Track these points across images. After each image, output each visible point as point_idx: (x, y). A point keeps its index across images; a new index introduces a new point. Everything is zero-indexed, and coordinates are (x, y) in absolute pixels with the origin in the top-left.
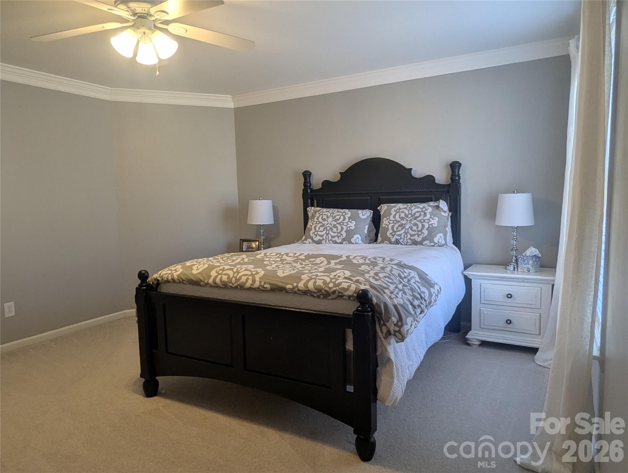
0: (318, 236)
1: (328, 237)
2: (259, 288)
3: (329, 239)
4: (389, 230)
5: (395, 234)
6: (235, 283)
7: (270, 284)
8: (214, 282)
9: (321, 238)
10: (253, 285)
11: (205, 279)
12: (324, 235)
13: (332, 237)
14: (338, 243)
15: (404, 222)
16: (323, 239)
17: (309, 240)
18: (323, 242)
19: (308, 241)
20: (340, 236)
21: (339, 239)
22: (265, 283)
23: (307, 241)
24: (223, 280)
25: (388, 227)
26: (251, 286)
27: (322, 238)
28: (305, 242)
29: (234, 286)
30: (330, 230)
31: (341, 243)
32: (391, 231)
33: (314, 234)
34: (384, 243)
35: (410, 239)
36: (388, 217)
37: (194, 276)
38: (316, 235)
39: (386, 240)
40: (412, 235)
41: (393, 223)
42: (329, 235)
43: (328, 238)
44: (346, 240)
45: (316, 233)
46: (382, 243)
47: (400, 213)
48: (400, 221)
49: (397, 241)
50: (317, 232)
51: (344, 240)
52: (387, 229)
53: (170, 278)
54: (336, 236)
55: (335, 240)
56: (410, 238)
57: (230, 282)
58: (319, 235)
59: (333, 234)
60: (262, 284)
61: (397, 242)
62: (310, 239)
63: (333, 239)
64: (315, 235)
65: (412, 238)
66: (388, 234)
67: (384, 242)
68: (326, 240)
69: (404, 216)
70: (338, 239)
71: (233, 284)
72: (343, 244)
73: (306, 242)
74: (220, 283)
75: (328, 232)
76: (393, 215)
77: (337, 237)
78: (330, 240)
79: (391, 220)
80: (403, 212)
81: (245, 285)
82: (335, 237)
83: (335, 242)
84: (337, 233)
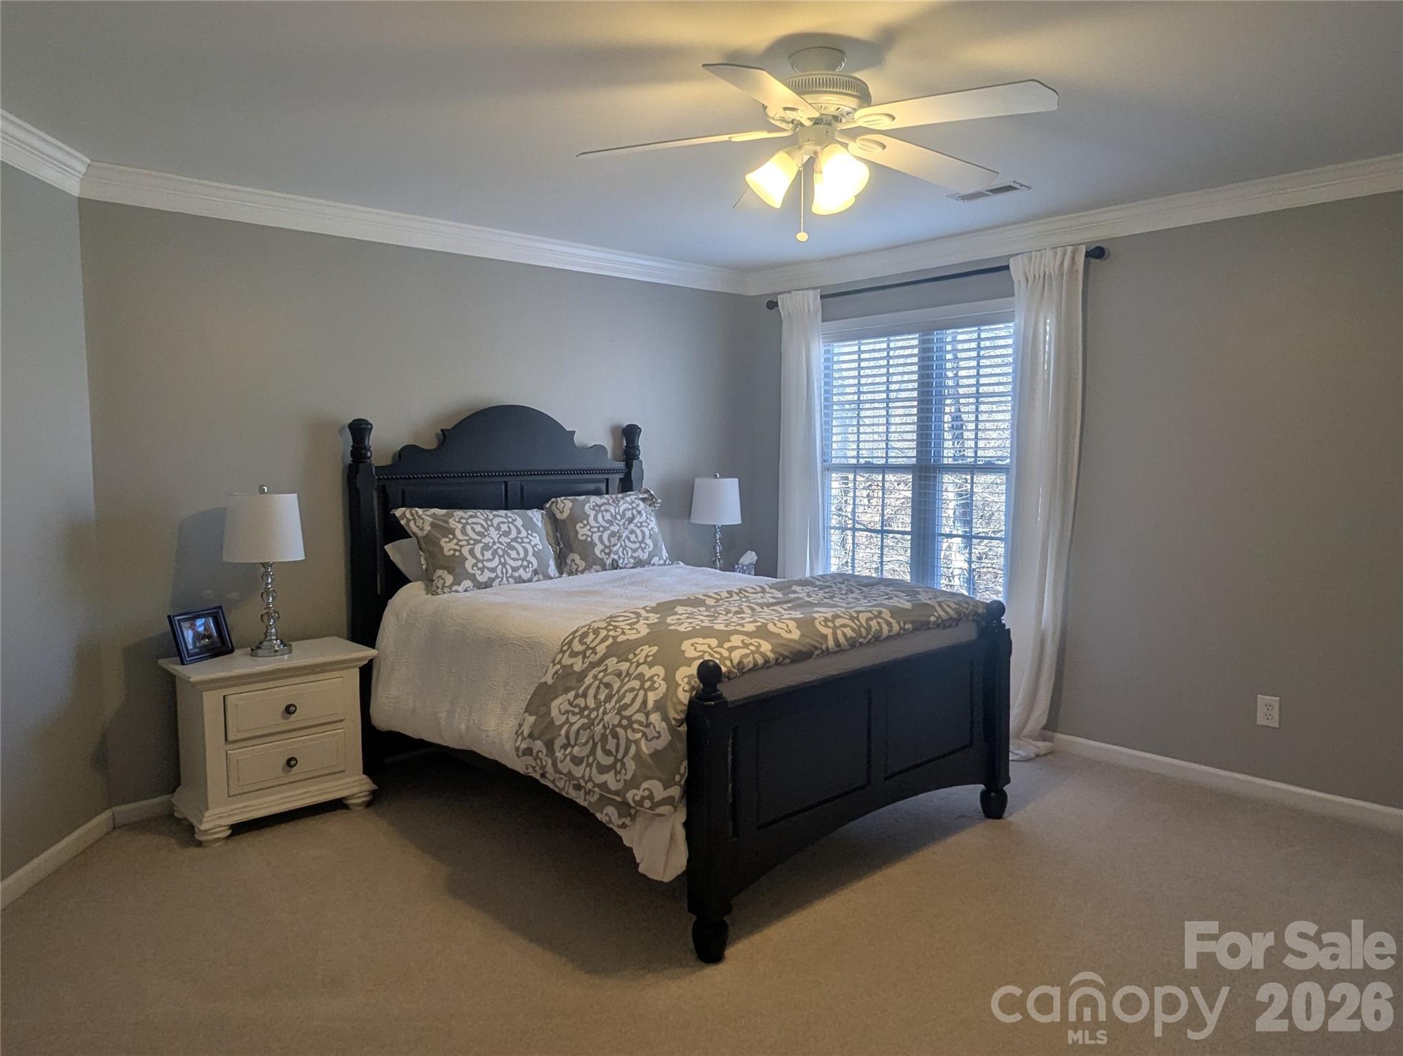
0: (486, 570)
1: (506, 569)
2: (899, 633)
3: (508, 575)
4: (596, 545)
5: (611, 551)
6: (867, 636)
7: (911, 622)
8: (838, 644)
9: (493, 575)
10: (892, 631)
11: (822, 644)
12: (497, 566)
13: (515, 569)
14: (524, 582)
15: (615, 528)
16: (497, 577)
17: (467, 583)
18: (496, 582)
19: (464, 585)
20: (528, 567)
21: (526, 571)
22: (904, 624)
23: (462, 585)
24: (848, 636)
25: (592, 539)
26: (891, 634)
27: (495, 574)
28: (455, 588)
29: (865, 641)
30: (506, 556)
31: (530, 580)
32: (599, 547)
33: (477, 566)
34: (592, 570)
35: (632, 557)
36: (585, 522)
37: (800, 644)
38: (482, 570)
39: (595, 564)
40: (634, 551)
41: (599, 531)
42: (507, 566)
43: (507, 573)
44: (539, 572)
45: (480, 565)
46: (588, 571)
47: (604, 513)
48: (609, 527)
49: (615, 563)
50: (482, 561)
51: (535, 572)
52: (593, 545)
53: (760, 661)
54: (521, 566)
55: (520, 576)
56: (632, 555)
57: (861, 636)
58: (489, 569)
59: (514, 564)
60: (902, 625)
61: (615, 566)
62: (468, 581)
63: (516, 574)
64: (478, 569)
65: (635, 555)
66: (597, 551)
67: (591, 567)
68: (502, 578)
69: (610, 518)
70: (524, 572)
71: (865, 638)
72: (492, 586)
73: (460, 588)
74: (846, 643)
75: (502, 560)
76: (592, 516)
77: (522, 569)
78: (510, 577)
79: (594, 527)
80: (607, 511)
81: (882, 633)
82: (519, 569)
83: (520, 580)
84: (521, 559)
